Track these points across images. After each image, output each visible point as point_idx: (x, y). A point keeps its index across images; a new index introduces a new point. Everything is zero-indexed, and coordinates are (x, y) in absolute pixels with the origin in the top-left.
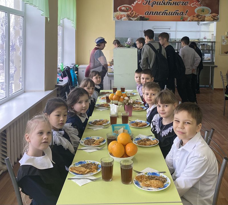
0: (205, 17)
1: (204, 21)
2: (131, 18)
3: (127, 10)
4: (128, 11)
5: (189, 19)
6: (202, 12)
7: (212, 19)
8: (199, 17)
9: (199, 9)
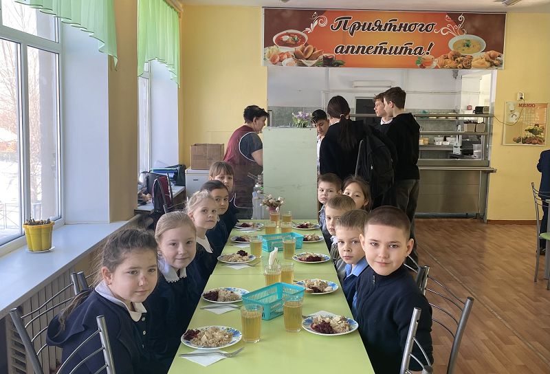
0: (471, 58)
2: (304, 61)
3: (294, 43)
4: (296, 44)
5: (435, 64)
6: (466, 48)
7: (488, 64)
8: (459, 59)
9: (459, 41)
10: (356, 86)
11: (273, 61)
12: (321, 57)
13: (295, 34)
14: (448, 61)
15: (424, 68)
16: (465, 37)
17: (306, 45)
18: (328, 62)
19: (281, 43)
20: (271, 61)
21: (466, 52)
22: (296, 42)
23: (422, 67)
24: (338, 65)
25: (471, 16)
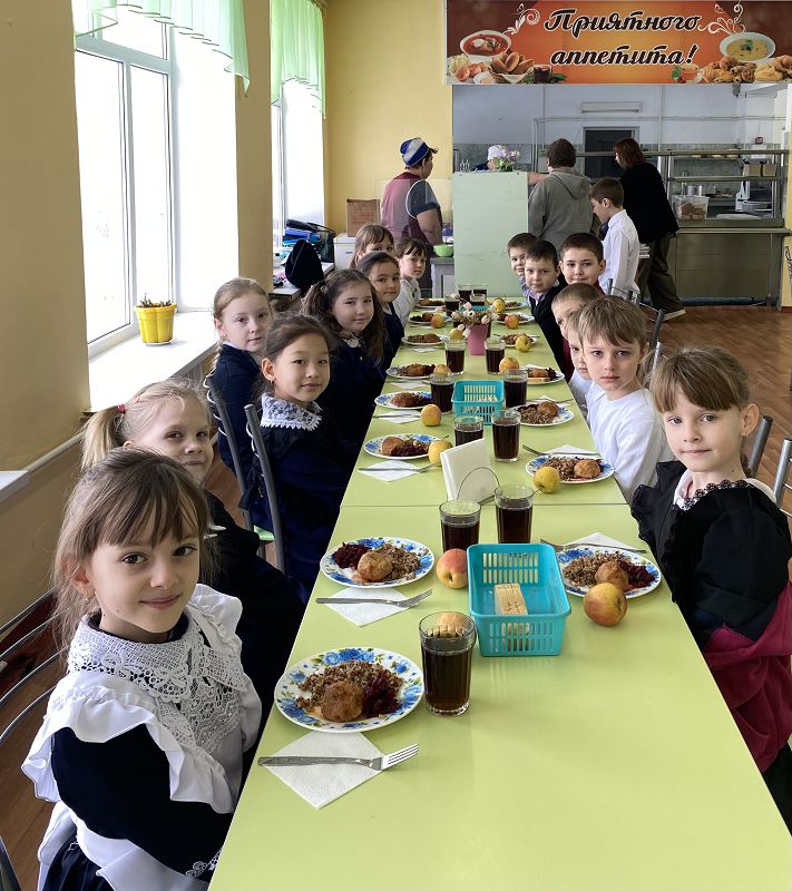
0: (754, 66)
1: (750, 79)
2: (506, 76)
3: (491, 49)
4: (494, 52)
5: (700, 77)
6: (746, 52)
7: (779, 75)
8: (735, 68)
9: (735, 42)
10: (584, 112)
11: (460, 76)
12: (531, 69)
13: (493, 36)
14: (720, 72)
15: (684, 82)
16: (745, 35)
17: (509, 52)
18: (542, 77)
19: (472, 50)
20: (458, 76)
21: (746, 59)
22: (494, 48)
23: (681, 81)
24: (557, 80)
25: (752, 5)
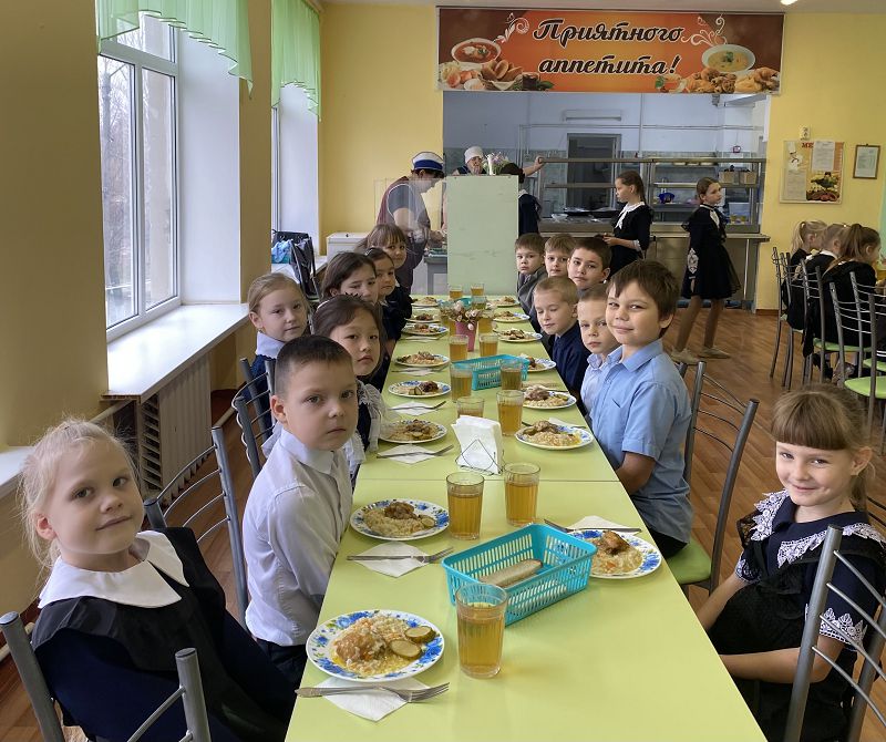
0: (734, 78)
1: (731, 91)
2: (495, 83)
3: (481, 57)
4: (484, 59)
5: (682, 86)
6: (727, 64)
7: (758, 87)
8: (716, 79)
9: (716, 54)
10: (568, 119)
11: (451, 82)
12: (520, 77)
14: (702, 82)
15: (667, 92)
16: (726, 48)
17: (499, 60)
18: (530, 84)
19: (463, 57)
20: (448, 82)
21: (727, 70)
22: (484, 55)
23: (664, 90)
24: (544, 88)
25: (733, 18)
